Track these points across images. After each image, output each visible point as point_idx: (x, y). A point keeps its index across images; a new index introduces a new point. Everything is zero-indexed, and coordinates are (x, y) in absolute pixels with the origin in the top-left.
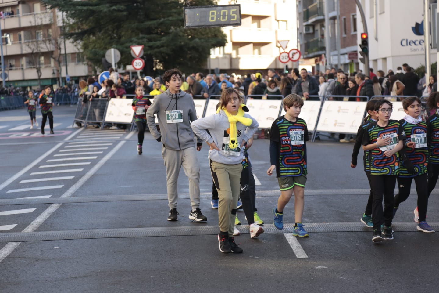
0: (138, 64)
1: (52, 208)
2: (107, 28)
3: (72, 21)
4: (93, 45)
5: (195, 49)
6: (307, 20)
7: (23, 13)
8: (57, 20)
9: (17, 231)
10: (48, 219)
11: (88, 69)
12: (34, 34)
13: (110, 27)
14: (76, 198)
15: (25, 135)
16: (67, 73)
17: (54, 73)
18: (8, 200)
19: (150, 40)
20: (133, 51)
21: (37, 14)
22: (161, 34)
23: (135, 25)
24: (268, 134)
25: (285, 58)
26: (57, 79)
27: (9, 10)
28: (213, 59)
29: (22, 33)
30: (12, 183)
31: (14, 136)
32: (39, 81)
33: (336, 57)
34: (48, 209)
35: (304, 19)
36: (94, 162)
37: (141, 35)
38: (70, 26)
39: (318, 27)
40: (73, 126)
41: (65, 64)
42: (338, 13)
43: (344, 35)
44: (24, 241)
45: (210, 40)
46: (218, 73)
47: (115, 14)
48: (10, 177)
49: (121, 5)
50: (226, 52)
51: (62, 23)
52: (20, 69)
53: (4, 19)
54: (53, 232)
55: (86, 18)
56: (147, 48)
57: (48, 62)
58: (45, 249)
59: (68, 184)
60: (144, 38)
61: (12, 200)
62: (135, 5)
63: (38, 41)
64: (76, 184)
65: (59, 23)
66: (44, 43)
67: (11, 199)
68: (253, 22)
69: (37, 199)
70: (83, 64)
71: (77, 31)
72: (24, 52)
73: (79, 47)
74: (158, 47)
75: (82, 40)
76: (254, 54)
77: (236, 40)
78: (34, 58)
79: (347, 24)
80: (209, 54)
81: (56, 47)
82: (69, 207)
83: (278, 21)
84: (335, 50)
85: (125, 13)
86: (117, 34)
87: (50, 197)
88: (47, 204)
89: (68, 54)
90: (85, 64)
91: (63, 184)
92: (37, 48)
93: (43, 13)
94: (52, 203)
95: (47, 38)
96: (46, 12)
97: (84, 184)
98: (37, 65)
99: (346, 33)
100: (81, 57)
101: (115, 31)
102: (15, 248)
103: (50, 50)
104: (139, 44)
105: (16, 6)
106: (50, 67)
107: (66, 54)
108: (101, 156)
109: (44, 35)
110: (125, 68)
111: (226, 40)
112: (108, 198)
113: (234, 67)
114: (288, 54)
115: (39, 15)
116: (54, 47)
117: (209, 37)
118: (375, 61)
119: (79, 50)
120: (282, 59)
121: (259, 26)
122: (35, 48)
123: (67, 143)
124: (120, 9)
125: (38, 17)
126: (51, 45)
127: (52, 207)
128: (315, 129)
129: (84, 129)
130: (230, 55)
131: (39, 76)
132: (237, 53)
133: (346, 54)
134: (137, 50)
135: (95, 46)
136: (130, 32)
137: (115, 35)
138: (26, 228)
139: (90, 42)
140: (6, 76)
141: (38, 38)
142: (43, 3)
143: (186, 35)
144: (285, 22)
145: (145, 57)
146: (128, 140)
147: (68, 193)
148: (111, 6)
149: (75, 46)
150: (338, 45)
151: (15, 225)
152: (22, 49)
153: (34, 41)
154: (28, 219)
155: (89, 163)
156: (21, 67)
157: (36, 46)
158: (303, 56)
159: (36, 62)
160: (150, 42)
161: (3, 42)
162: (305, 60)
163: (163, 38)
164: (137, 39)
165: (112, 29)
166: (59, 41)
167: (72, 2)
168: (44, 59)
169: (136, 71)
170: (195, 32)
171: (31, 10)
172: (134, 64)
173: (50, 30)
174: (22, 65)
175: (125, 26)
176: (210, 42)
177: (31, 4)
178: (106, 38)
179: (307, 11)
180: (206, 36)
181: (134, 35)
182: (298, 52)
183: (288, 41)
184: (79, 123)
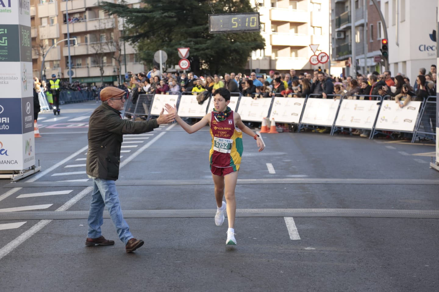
0: (184, 64)
1: (86, 190)
2: (159, 32)
3: (131, 26)
4: (147, 47)
5: (236, 51)
6: (339, 27)
7: (90, 18)
8: (119, 25)
9: (51, 210)
10: (80, 200)
11: (145, 68)
12: (98, 36)
13: (162, 32)
15: (81, 125)
16: (126, 71)
17: (114, 71)
18: (51, 182)
19: (196, 43)
20: (180, 53)
21: (101, 19)
22: (207, 38)
23: (183, 29)
24: (292, 128)
25: (315, 61)
26: (117, 77)
27: (77, 16)
28: (254, 60)
29: (88, 36)
30: (58, 168)
31: (71, 126)
32: (101, 78)
33: (363, 60)
34: (82, 191)
35: (336, 26)
36: (133, 151)
37: (189, 39)
38: (129, 30)
39: (348, 33)
41: (124, 63)
42: (365, 21)
43: (371, 41)
44: (55, 220)
45: (250, 44)
46: (258, 73)
47: (167, 20)
48: (58, 162)
49: (172, 12)
50: (267, 54)
51: (122, 27)
52: (85, 67)
53: (73, 24)
54: (81, 211)
55: (142, 23)
56: (194, 50)
57: (109, 62)
58: (71, 226)
60: (191, 41)
61: (53, 182)
62: (185, 12)
63: (102, 43)
65: (120, 27)
66: (107, 45)
67: (53, 181)
68: (291, 28)
69: (75, 182)
70: (140, 63)
71: (135, 35)
72: (90, 53)
73: (137, 48)
74: (203, 49)
75: (138, 43)
76: (291, 57)
77: (275, 43)
78: (98, 58)
79: (374, 30)
80: (251, 57)
81: (117, 49)
83: (314, 27)
84: (363, 53)
85: (175, 19)
86: (168, 38)
87: (88, 181)
88: (83, 187)
89: (128, 54)
90: (141, 64)
92: (101, 50)
93: (106, 19)
94: (88, 186)
95: (110, 41)
96: (109, 18)
98: (100, 64)
99: (373, 39)
101: (166, 35)
102: (46, 225)
103: (111, 51)
104: (186, 47)
105: (84, 12)
106: (111, 66)
107: (125, 55)
108: (141, 145)
109: (107, 39)
110: (174, 68)
111: (265, 44)
112: (137, 182)
113: (272, 68)
114: (318, 56)
115: (102, 21)
116: (115, 48)
117: (249, 41)
118: (396, 64)
119: (136, 51)
120: (313, 61)
121: (296, 32)
122: (99, 49)
124: (171, 15)
125: (102, 23)
126: (113, 46)
128: (334, 124)
130: (270, 57)
131: (102, 74)
132: (276, 55)
133: (373, 57)
134: (183, 52)
135: (148, 48)
136: (179, 35)
137: (167, 39)
138: (60, 208)
139: (144, 45)
140: (72, 73)
141: (102, 41)
143: (229, 38)
144: (320, 28)
145: (192, 58)
146: (168, 132)
148: (163, 13)
149: (134, 47)
150: (366, 49)
151: (50, 205)
152: (87, 50)
153: (98, 43)
154: (63, 199)
155: (129, 151)
156: (86, 66)
157: (100, 48)
158: (335, 59)
159: (99, 61)
160: (197, 45)
161: (71, 43)
162: (337, 62)
163: (209, 42)
164: (185, 42)
165: (163, 33)
166: (120, 43)
167: (130, 10)
168: (107, 59)
169: (182, 70)
170: (237, 36)
171: (96, 16)
172: (181, 64)
173: (112, 34)
174: (88, 64)
175: (175, 30)
176: (250, 45)
177: (96, 11)
178: (159, 40)
179: (339, 18)
180: (247, 40)
181: (183, 38)
182: (326, 56)
183: (317, 46)
184: (128, 115)
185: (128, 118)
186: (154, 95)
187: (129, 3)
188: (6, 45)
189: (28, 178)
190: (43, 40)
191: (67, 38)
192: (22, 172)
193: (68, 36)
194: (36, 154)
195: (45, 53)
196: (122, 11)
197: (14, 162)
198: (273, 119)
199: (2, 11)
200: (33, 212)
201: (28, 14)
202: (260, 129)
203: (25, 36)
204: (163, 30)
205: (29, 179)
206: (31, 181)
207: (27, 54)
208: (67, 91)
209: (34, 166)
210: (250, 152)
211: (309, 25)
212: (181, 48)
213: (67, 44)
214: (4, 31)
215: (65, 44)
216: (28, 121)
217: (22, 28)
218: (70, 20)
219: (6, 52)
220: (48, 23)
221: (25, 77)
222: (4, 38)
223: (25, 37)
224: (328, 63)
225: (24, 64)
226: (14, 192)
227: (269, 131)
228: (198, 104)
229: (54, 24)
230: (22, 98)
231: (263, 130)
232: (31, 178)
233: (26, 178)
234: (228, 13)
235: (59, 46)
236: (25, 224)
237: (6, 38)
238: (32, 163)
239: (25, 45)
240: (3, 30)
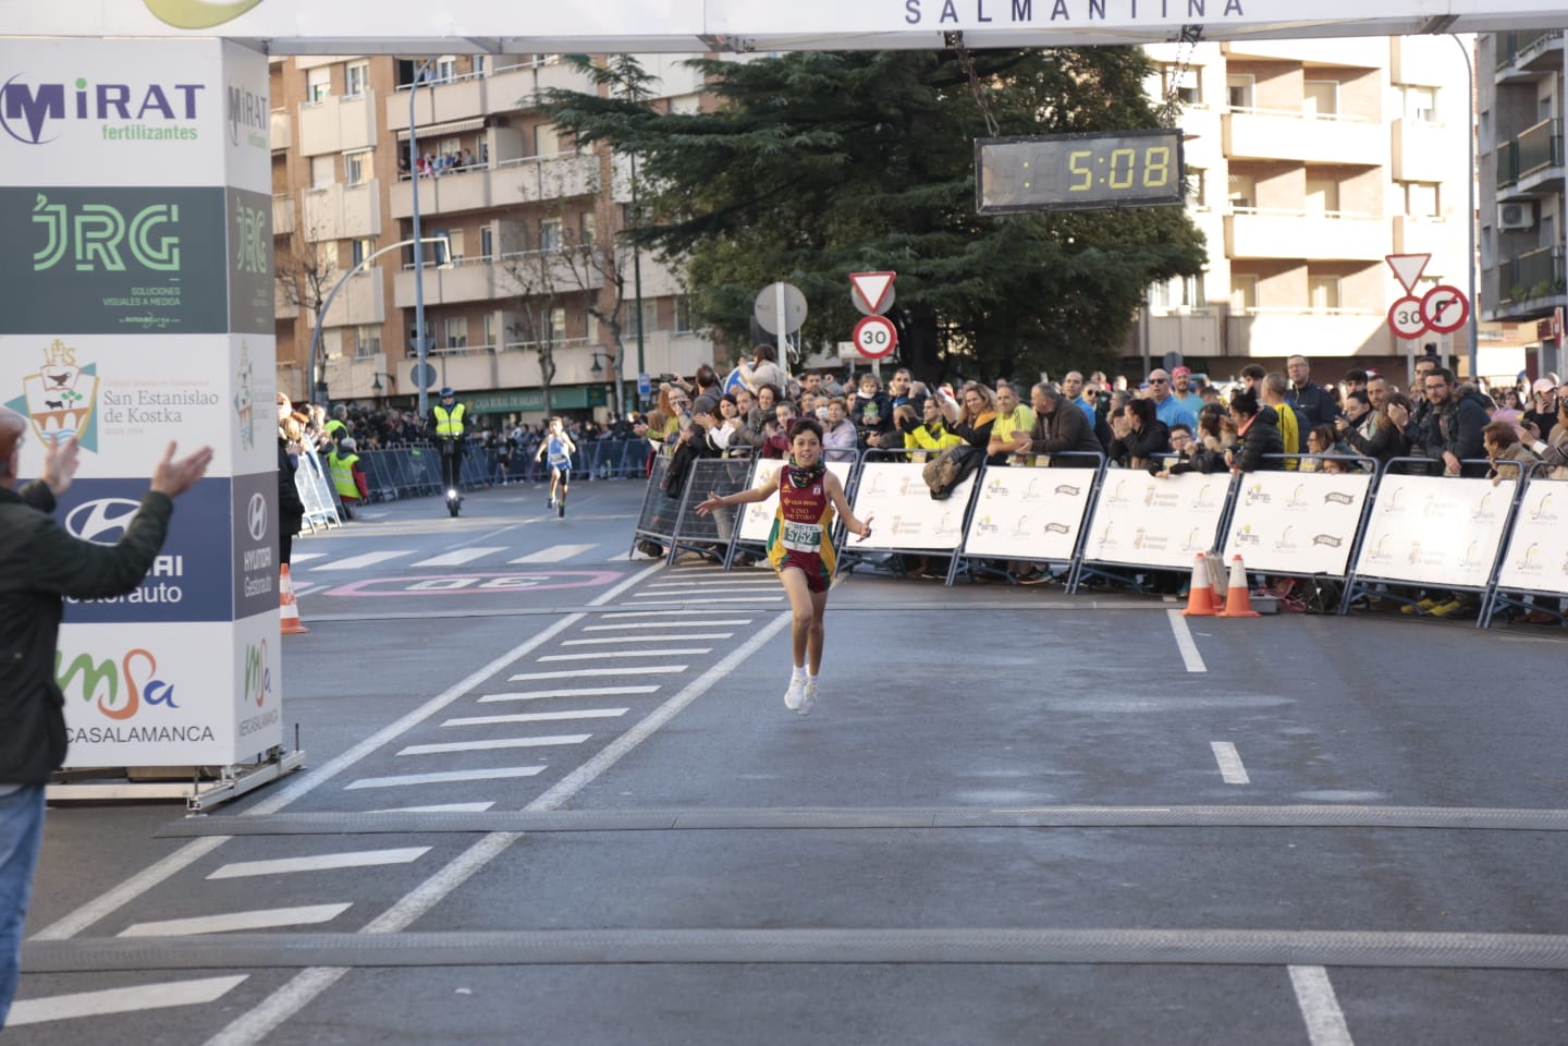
0: (876, 337)
1: (483, 848)
2: (776, 210)
3: (664, 185)
4: (725, 270)
5: (1082, 282)
6: (1514, 184)
7: (499, 157)
8: (615, 182)
9: (344, 930)
10: (461, 886)
11: (715, 352)
12: (533, 229)
13: (786, 208)
14: (577, 814)
15: (462, 582)
16: (642, 369)
17: (597, 367)
18: (343, 814)
19: (924, 252)
20: (859, 292)
21: (547, 161)
22: (968, 231)
23: (873, 197)
24: (1316, 598)
25: (1410, 322)
27: (452, 148)
28: (1160, 319)
29: (495, 227)
30: (371, 756)
31: (424, 587)
32: (545, 393)
34: (468, 852)
35: (1500, 178)
36: (671, 686)
37: (893, 236)
38: (656, 201)
39: (1550, 209)
40: (631, 555)
41: (636, 336)
44: (359, 967)
45: (1142, 253)
47: (806, 160)
48: (372, 733)
49: (827, 130)
50: (1210, 296)
51: (629, 192)
52: (482, 352)
53: (436, 179)
54: (463, 934)
55: (706, 176)
56: (914, 280)
57: (577, 331)
58: (422, 996)
59: (562, 762)
60: (902, 244)
61: (353, 814)
62: (878, 128)
63: (547, 253)
64: (588, 763)
65: (618, 192)
66: (568, 264)
67: (351, 810)
68: (1309, 191)
69: (439, 813)
70: (698, 335)
71: (679, 221)
72: (500, 293)
73: (685, 276)
74: (951, 278)
75: (691, 252)
76: (1311, 304)
77: (1243, 251)
78: (531, 316)
80: (1146, 305)
81: (607, 277)
82: (544, 845)
83: (1405, 184)
85: (839, 158)
86: (810, 233)
87: (488, 810)
88: (471, 834)
89: (650, 299)
90: (703, 337)
91: (544, 763)
92: (543, 281)
93: (566, 158)
94: (489, 832)
95: (578, 246)
96: (578, 154)
97: (617, 762)
98: (540, 339)
100: (690, 309)
101: (804, 222)
102: (324, 988)
103: (585, 286)
104: (882, 268)
105: (479, 133)
106: (585, 344)
107: (639, 300)
108: (699, 665)
109: (568, 238)
110: (834, 352)
111: (1203, 254)
112: (688, 815)
113: (1234, 352)
114: (1423, 302)
115: (551, 166)
116: (599, 275)
117: (1136, 243)
119: (683, 286)
120: (1402, 322)
121: (1334, 203)
122: (536, 280)
123: (594, 616)
124: (824, 142)
125: (549, 174)
126: (590, 267)
127: (486, 843)
128: (1492, 582)
129: (668, 563)
130: (1225, 306)
131: (548, 377)
132: (1251, 300)
134: (872, 287)
135: (732, 273)
136: (856, 222)
137: (805, 236)
138: (378, 919)
139: (716, 261)
140: (430, 376)
141: (548, 247)
142: (560, 123)
143: (1057, 234)
144: (1432, 190)
145: (907, 312)
147: (554, 796)
148: (791, 135)
149: (673, 271)
151: (341, 907)
152: (491, 281)
153: (534, 256)
154: (391, 884)
155: (652, 689)
156: (486, 346)
157: (540, 274)
158: (1495, 314)
159: (538, 328)
160: (926, 260)
161: (425, 259)
162: (1504, 328)
163: (973, 245)
164: (880, 248)
165: (793, 214)
166: (618, 255)
167: (659, 121)
168: (567, 320)
169: (867, 362)
170: (1088, 225)
171: (528, 148)
172: (862, 337)
173: (589, 218)
174: (491, 340)
175: (838, 203)
176: (1143, 259)
177: (527, 127)
178: (773, 243)
179: (1514, 146)
180: (1127, 238)
181: (870, 234)
182: (1458, 299)
183: (1425, 258)
184: (651, 544)
185: (650, 555)
186: (753, 462)
187: (655, 96)
188: (175, 266)
189: (252, 796)
190: (319, 246)
191: (411, 238)
192: (231, 772)
193: (416, 226)
194: (285, 701)
195: (324, 298)
196: (630, 128)
197: (201, 734)
198: (1238, 558)
199: (162, 134)
200: (274, 936)
201: (262, 143)
202: (1186, 598)
203: (250, 232)
204: (790, 202)
205: (259, 801)
206: (266, 808)
207: (256, 303)
208: (408, 446)
209: (276, 747)
210: (1145, 693)
211: (1385, 174)
212: (860, 272)
213: (412, 261)
214: (168, 213)
215: (404, 262)
216: (256, 567)
217: (238, 200)
218: (421, 163)
219: (175, 297)
220: (339, 178)
221: (247, 393)
222: (166, 241)
223: (250, 237)
224: (1465, 330)
225: (244, 343)
226: (199, 855)
227: (1220, 610)
228: (929, 496)
229: (359, 182)
230: (236, 478)
231: (1194, 604)
232: (265, 797)
233: (246, 799)
234: (1052, 131)
235: (380, 269)
236: (242, 984)
237: (175, 240)
238: (272, 736)
239: (248, 269)
240: (163, 208)
